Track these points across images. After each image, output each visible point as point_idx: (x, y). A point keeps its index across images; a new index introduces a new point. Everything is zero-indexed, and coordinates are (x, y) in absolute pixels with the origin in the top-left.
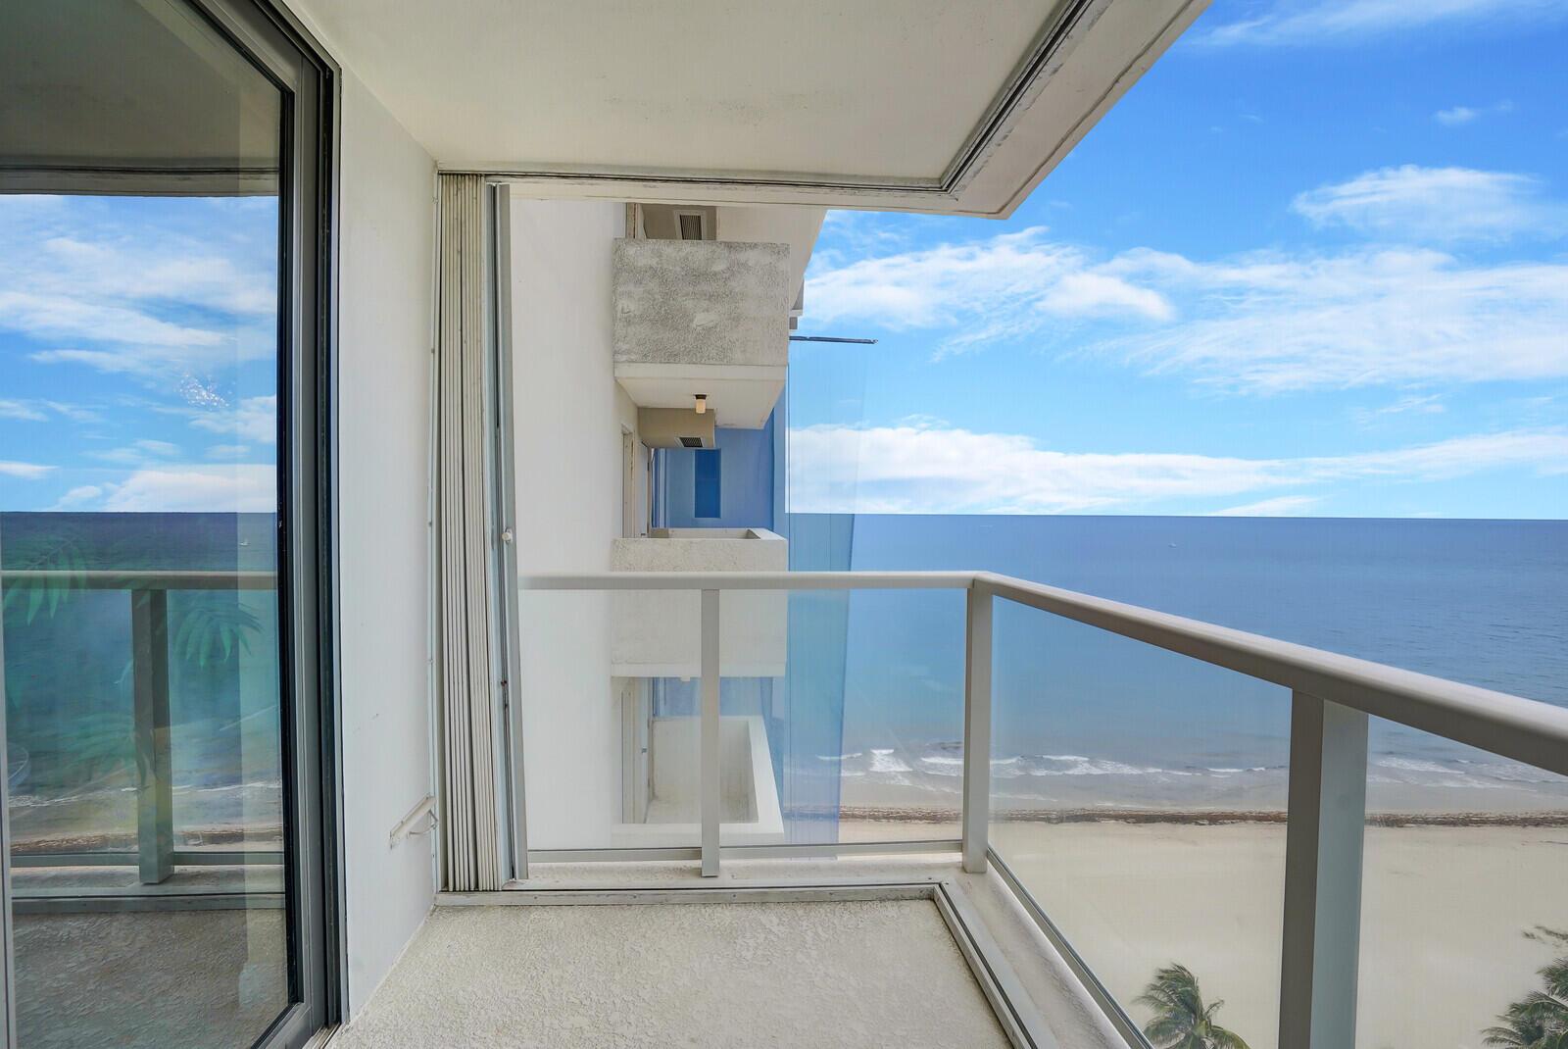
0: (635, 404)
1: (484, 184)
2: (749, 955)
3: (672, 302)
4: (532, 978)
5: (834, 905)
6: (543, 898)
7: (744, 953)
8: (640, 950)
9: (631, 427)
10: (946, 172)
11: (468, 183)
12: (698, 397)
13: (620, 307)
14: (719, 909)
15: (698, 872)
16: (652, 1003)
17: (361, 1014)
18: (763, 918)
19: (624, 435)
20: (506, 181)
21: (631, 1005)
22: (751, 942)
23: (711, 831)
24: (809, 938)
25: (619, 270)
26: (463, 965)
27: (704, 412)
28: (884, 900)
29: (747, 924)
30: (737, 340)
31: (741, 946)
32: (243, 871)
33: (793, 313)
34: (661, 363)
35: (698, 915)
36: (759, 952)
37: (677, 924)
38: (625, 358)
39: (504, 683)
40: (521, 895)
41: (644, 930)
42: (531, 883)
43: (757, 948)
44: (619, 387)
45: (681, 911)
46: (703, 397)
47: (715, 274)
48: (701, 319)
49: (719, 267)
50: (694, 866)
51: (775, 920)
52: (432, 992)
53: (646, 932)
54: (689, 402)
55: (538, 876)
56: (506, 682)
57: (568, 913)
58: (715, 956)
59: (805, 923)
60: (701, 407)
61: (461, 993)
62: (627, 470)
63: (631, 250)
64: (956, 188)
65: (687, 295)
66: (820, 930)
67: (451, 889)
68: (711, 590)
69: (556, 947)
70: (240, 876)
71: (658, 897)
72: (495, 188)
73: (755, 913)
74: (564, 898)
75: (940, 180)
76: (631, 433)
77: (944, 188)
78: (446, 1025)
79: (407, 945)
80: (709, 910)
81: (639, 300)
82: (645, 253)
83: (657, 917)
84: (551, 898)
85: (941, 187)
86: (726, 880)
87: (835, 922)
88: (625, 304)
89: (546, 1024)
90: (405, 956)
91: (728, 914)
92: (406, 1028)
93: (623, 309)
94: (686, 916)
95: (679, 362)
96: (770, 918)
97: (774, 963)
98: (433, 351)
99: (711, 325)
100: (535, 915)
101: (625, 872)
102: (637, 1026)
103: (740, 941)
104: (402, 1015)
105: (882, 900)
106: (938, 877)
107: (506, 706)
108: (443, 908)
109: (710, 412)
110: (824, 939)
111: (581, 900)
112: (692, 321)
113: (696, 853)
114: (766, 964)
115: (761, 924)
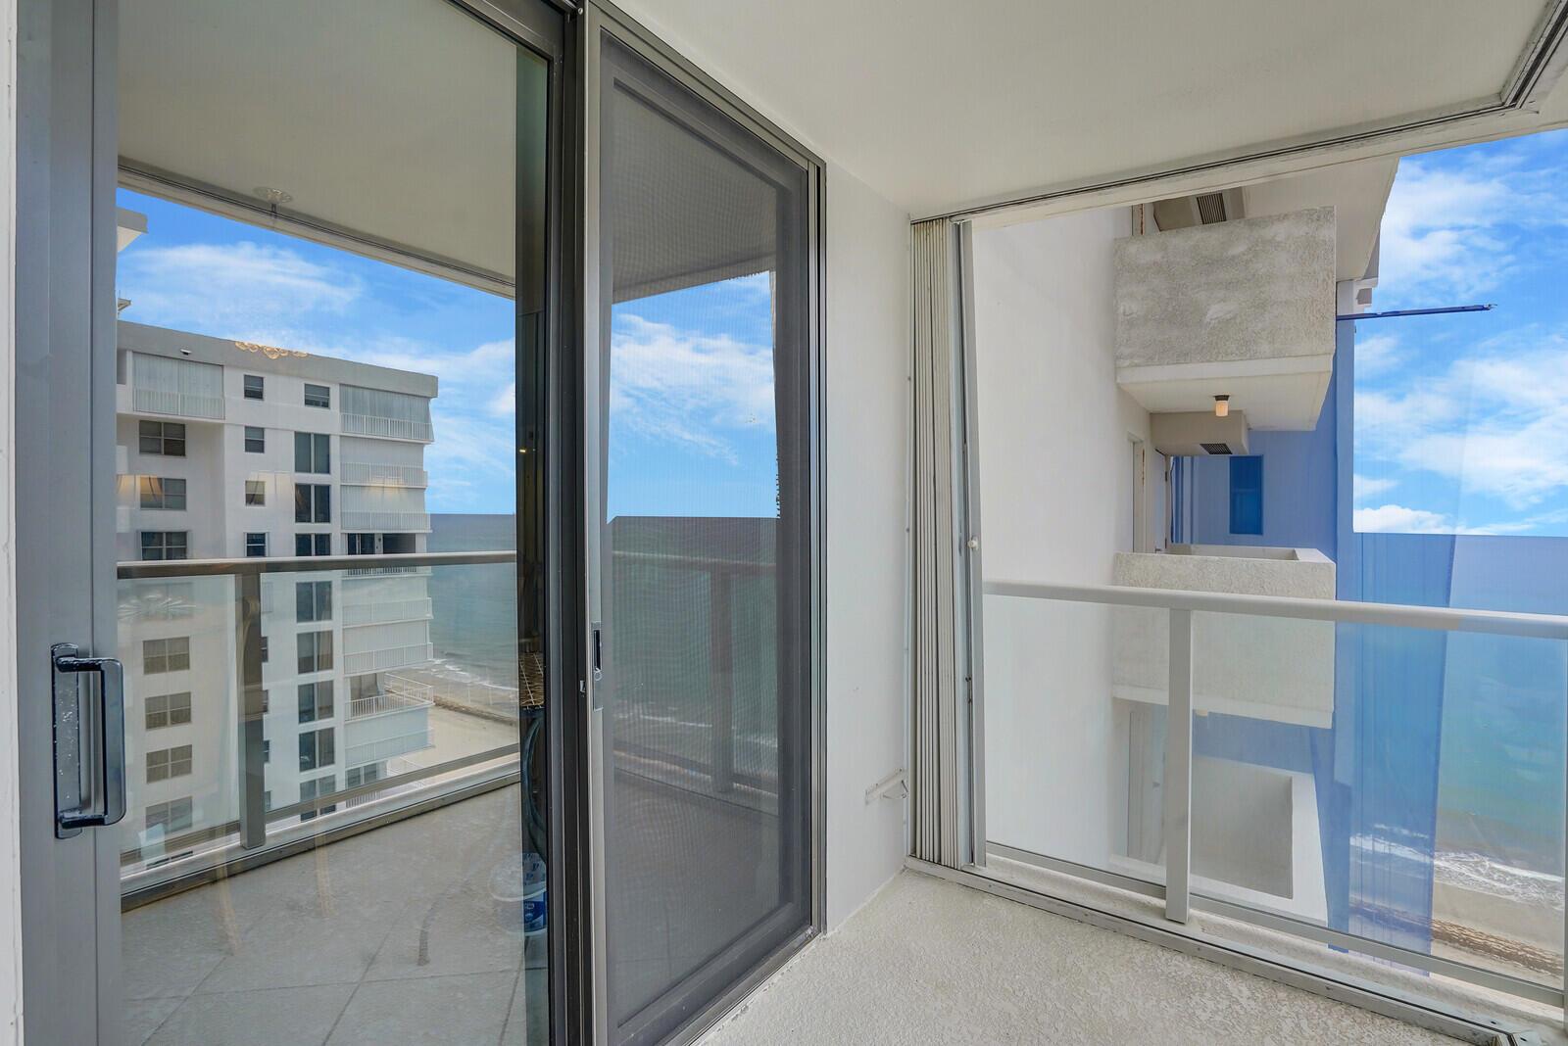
0: (1147, 411)
1: (949, 225)
2: (1204, 1017)
3: (1180, 296)
4: (974, 954)
5: (1330, 1003)
6: (996, 888)
7: (1199, 1012)
8: (1082, 966)
9: (1141, 434)
10: (1507, 82)
11: (936, 228)
12: (1219, 398)
13: (1121, 310)
14: (1179, 958)
15: (1162, 913)
16: (1084, 1020)
17: (836, 931)
18: (1229, 983)
19: (1134, 443)
20: (969, 218)
21: (1062, 1014)
22: (1211, 1005)
23: (1177, 872)
24: (1287, 1026)
25: (1119, 270)
26: (918, 923)
27: (1226, 414)
28: (1410, 1024)
29: (1209, 984)
30: (1264, 330)
31: (1197, 1003)
32: (760, 794)
33: (1365, 284)
34: (1168, 364)
35: (1153, 955)
36: (1218, 1018)
37: (1128, 956)
38: (1127, 363)
39: (969, 679)
40: (977, 880)
41: (1090, 950)
42: (986, 871)
43: (1216, 1012)
44: (1122, 393)
45: (1135, 946)
46: (1225, 398)
47: (1233, 258)
48: (1215, 311)
49: (1239, 249)
50: (1158, 905)
51: (1246, 993)
52: (891, 935)
53: (1092, 953)
54: (1209, 404)
55: (993, 867)
56: (970, 679)
57: (1018, 908)
58: (1164, 1003)
59: (1285, 1009)
60: (1222, 409)
61: (913, 944)
62: (1137, 481)
63: (1132, 249)
64: (1528, 100)
65: (1199, 286)
66: (1304, 1023)
67: (918, 856)
68: (1181, 611)
69: (1001, 935)
70: (757, 798)
71: (1115, 924)
72: (959, 226)
73: (1222, 977)
74: (1016, 894)
75: (1500, 94)
76: (1142, 442)
77: (1508, 104)
78: (897, 965)
79: (878, 890)
80: (1167, 955)
81: (1142, 299)
82: (1148, 250)
83: (1107, 941)
84: (1002, 890)
85: (1503, 104)
86: (1192, 930)
87: (1329, 1022)
88: (1125, 306)
89: (979, 998)
90: (875, 899)
91: (1189, 966)
92: (866, 954)
93: (1124, 313)
94: (1140, 953)
95: (1191, 362)
96: (1241, 989)
97: (1233, 1035)
98: (910, 379)
99: (1228, 317)
100: (988, 901)
101: (1084, 889)
102: (1063, 1035)
103: (1196, 998)
104: (865, 943)
105: (1407, 1023)
106: (1508, 1025)
107: (970, 701)
108: (912, 871)
109: (1234, 414)
110: (1307, 1035)
111: (1033, 902)
112: (1205, 315)
113: (1160, 891)
114: (1223, 1033)
115: (1227, 990)
